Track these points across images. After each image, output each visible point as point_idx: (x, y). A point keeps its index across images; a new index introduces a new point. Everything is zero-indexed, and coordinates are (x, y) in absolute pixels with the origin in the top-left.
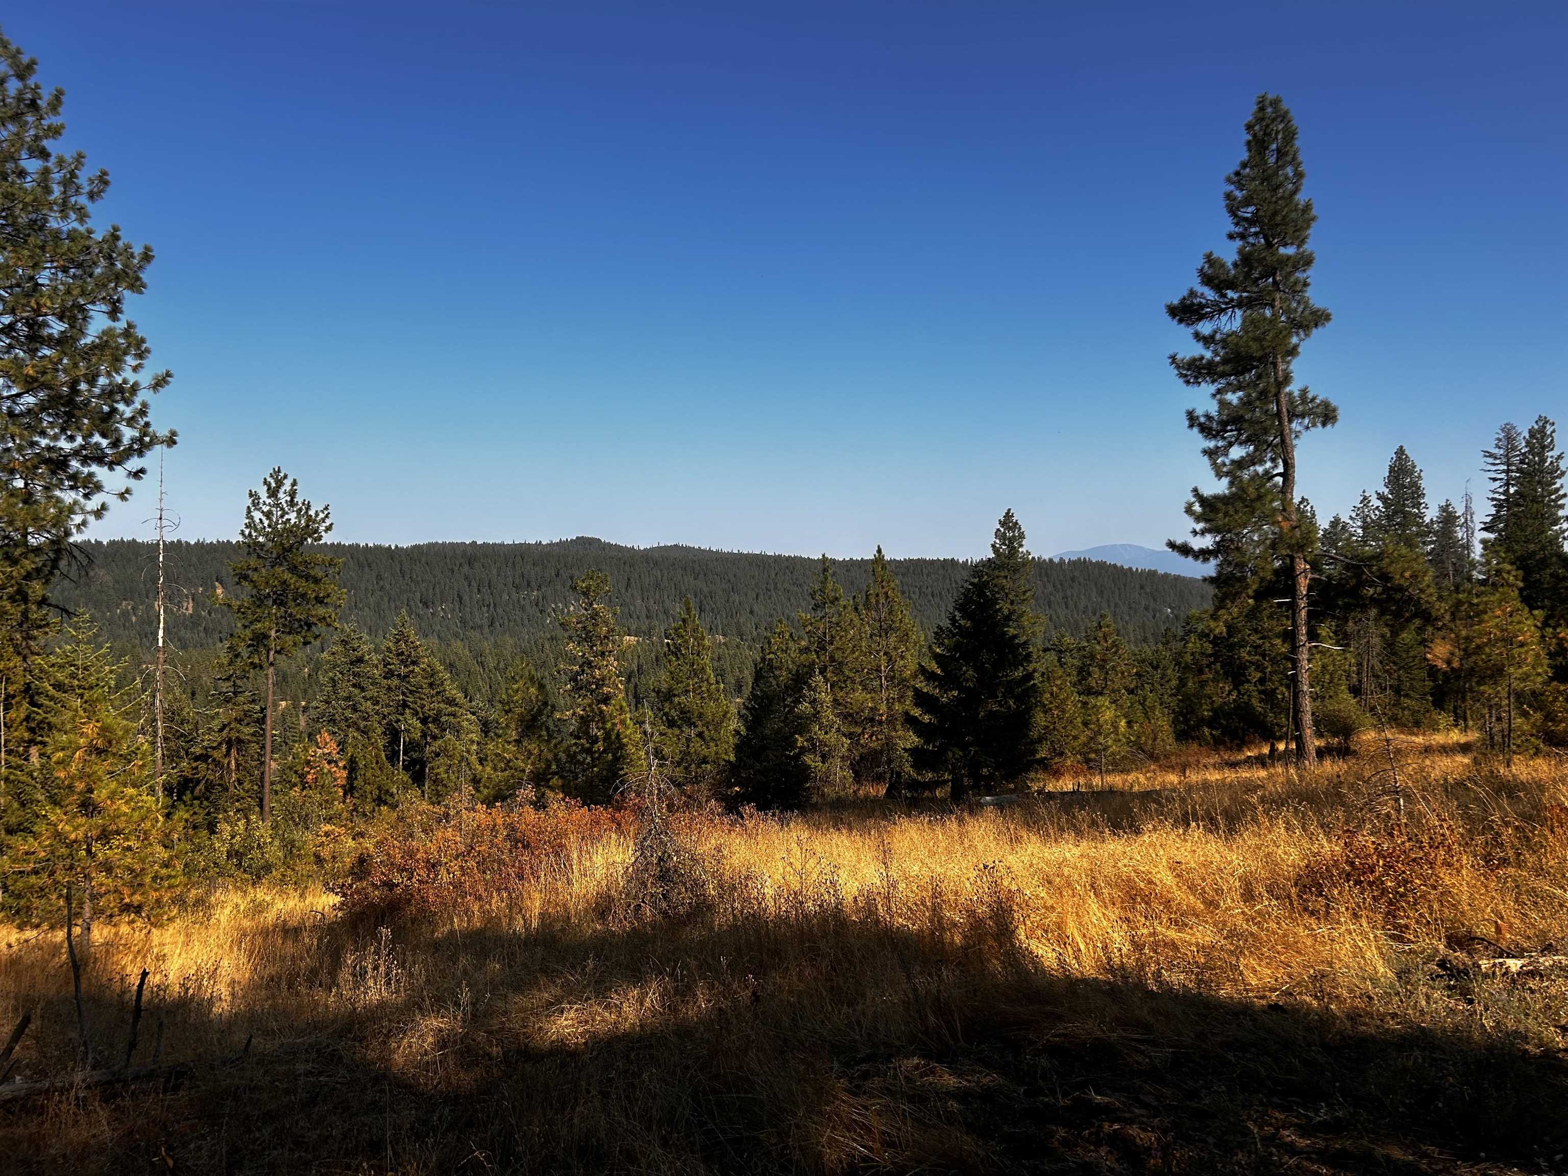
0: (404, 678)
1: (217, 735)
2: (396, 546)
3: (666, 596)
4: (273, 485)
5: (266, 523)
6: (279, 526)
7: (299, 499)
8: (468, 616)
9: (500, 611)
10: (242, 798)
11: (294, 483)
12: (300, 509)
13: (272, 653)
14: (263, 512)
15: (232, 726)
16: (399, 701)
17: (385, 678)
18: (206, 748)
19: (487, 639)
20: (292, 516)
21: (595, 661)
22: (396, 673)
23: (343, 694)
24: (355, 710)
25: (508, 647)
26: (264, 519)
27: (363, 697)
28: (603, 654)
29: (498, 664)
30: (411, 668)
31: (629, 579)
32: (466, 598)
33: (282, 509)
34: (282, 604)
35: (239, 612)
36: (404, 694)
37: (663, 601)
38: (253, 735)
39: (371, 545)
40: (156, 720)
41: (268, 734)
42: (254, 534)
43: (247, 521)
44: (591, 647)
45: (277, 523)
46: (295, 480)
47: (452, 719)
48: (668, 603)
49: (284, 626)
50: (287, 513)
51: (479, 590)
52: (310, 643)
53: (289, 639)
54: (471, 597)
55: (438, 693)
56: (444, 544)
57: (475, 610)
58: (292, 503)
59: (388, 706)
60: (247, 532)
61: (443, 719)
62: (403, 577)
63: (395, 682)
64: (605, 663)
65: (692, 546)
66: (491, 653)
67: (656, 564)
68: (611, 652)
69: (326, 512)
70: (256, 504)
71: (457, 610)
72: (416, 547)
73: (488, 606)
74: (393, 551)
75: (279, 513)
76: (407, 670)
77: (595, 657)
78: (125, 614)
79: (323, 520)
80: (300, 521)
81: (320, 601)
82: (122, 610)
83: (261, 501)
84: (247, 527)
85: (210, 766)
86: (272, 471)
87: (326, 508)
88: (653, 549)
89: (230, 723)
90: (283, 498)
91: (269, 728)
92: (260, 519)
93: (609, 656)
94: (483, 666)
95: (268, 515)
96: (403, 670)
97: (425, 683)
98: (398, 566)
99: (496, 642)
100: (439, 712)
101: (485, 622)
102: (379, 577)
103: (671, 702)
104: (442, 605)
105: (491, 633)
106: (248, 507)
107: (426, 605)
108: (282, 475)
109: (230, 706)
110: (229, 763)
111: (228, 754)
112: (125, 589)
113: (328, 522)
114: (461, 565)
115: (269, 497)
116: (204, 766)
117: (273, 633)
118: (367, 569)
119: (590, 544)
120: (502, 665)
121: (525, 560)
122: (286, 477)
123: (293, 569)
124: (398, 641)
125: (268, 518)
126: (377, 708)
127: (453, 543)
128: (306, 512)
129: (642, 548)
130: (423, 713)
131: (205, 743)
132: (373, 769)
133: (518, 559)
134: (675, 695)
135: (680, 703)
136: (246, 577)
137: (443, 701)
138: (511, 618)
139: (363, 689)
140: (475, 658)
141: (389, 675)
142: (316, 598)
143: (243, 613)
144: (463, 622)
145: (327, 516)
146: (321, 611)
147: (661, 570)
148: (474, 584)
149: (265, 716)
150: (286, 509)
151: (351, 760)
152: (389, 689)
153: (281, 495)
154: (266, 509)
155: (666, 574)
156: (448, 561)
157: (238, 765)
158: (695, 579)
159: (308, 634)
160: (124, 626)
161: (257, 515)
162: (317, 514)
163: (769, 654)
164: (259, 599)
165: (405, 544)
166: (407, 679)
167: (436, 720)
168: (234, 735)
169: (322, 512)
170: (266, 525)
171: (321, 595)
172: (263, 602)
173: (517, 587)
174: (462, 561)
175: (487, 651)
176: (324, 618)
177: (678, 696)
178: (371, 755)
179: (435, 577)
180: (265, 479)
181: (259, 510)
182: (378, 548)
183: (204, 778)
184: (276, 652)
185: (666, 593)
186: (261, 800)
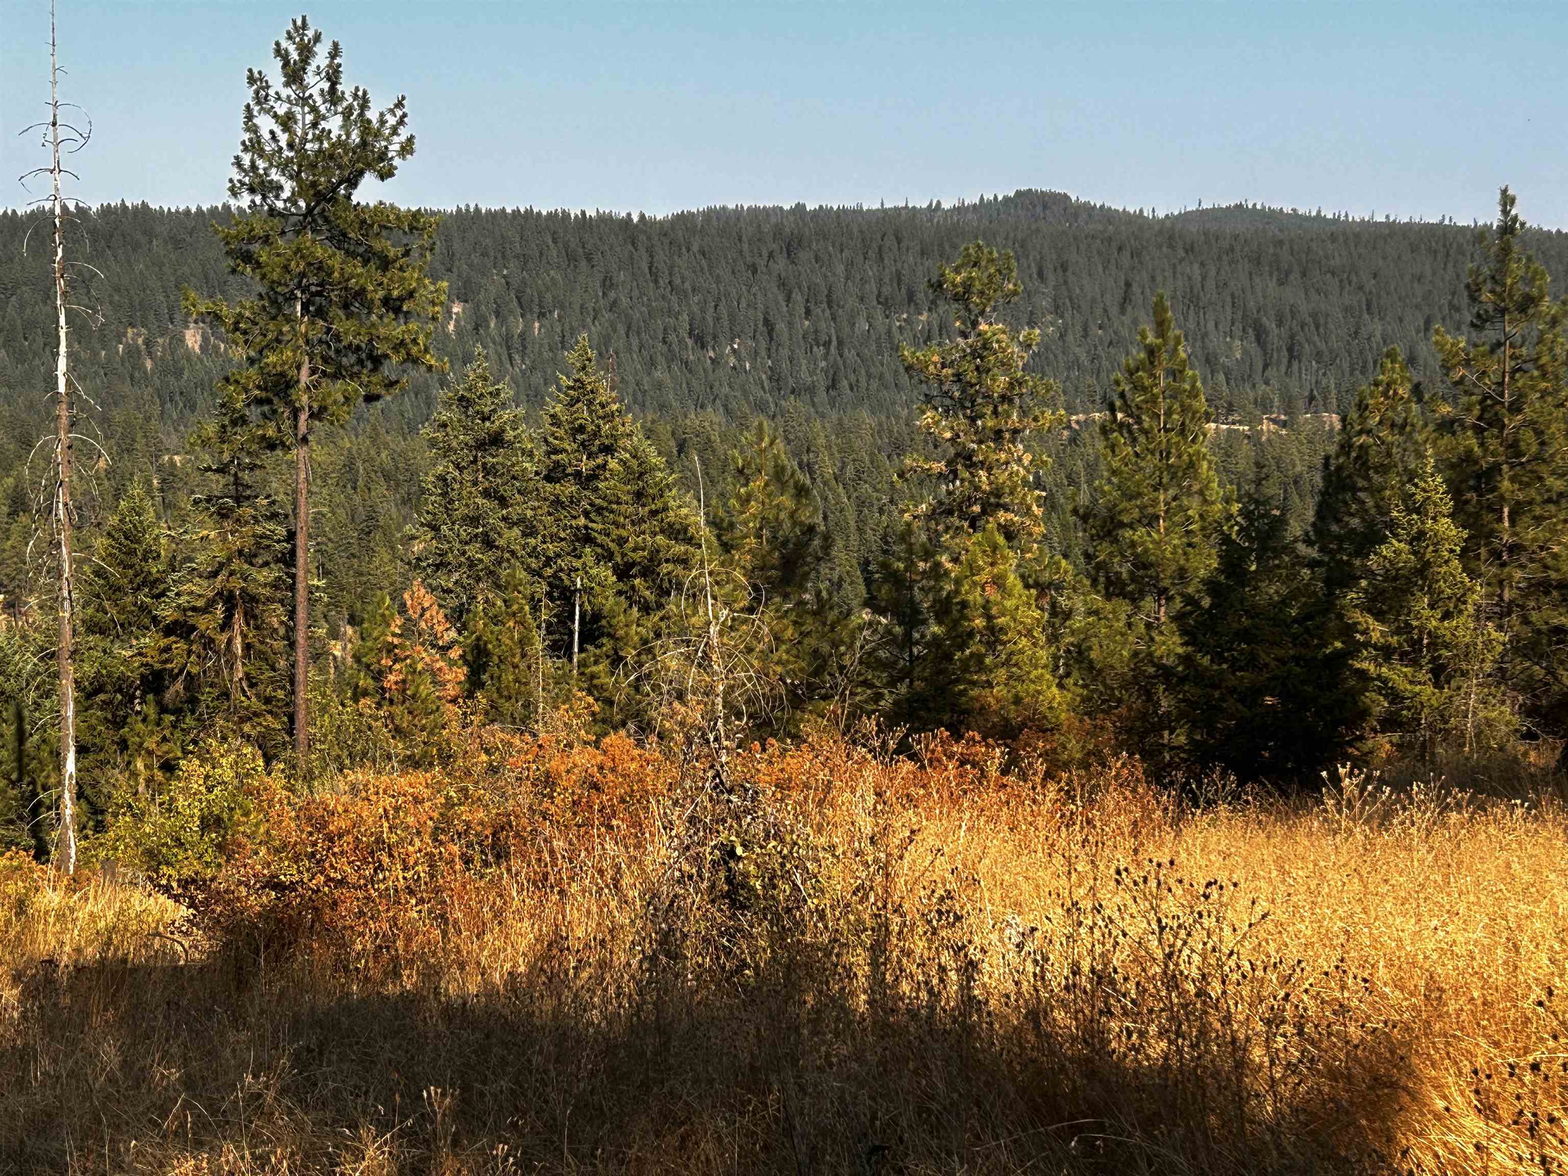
0: (587, 480)
1: (205, 583)
2: (642, 216)
3: (1211, 325)
4: (294, 56)
5: (283, 138)
6: (308, 146)
7: (345, 87)
8: (785, 365)
9: (850, 355)
10: (256, 714)
11: (335, 52)
12: (350, 108)
13: (303, 417)
14: (275, 116)
15: (233, 567)
16: (578, 528)
17: (549, 479)
18: (185, 610)
19: (823, 416)
20: (334, 124)
21: (981, 452)
22: (569, 470)
23: (461, 511)
24: (489, 544)
25: (866, 433)
26: (278, 130)
27: (504, 519)
28: (998, 435)
29: (842, 469)
30: (600, 461)
31: (1128, 285)
32: (781, 326)
33: (314, 109)
34: (321, 313)
35: (236, 329)
36: (586, 514)
37: (1205, 335)
38: (275, 586)
39: (591, 213)
40: (58, 545)
41: (300, 586)
42: (261, 164)
43: (246, 136)
44: (973, 420)
45: (304, 140)
46: (336, 45)
47: (679, 570)
48: (1215, 341)
49: (326, 360)
50: (324, 118)
51: (808, 312)
52: (377, 398)
53: (336, 390)
54: (790, 324)
55: (654, 513)
56: (738, 211)
57: (800, 353)
58: (333, 96)
59: (554, 538)
60: (246, 160)
61: (666, 568)
62: (656, 282)
63: (570, 488)
64: (1003, 456)
65: (1276, 206)
66: (829, 447)
67: (1190, 249)
68: (1015, 432)
69: (399, 113)
70: (261, 100)
71: (763, 353)
72: (683, 219)
73: (827, 344)
74: (636, 226)
75: (309, 118)
76: (592, 464)
77: (980, 442)
78: (132, 352)
79: (395, 131)
80: (348, 135)
81: (393, 306)
82: (127, 346)
83: (271, 92)
84: (246, 149)
85: (194, 648)
86: (290, 27)
87: (400, 104)
88: (1186, 217)
89: (229, 560)
90: (316, 85)
91: (301, 573)
92: (272, 132)
93: (1013, 441)
94: (811, 473)
95: (287, 122)
96: (585, 465)
97: (625, 491)
98: (645, 256)
99: (840, 424)
100: (655, 556)
101: (821, 382)
102: (608, 283)
103: (1116, 541)
104: (732, 341)
105: (832, 403)
106: (248, 106)
107: (701, 342)
108: (310, 33)
109: (228, 525)
110: (230, 641)
111: (226, 625)
112: (132, 305)
113: (404, 134)
114: (771, 255)
115: (287, 84)
116: (182, 645)
117: (304, 377)
118: (583, 263)
119: (1045, 207)
120: (850, 471)
121: (904, 245)
122: (317, 38)
123: (339, 239)
124: (573, 402)
125: (286, 128)
126: (532, 541)
127: (757, 209)
128: (361, 114)
129: (1161, 214)
130: (624, 555)
131: (182, 600)
132: (516, 666)
133: (890, 241)
134: (1122, 525)
135: (1133, 544)
136: (247, 257)
137: (662, 531)
138: (873, 370)
139: (503, 502)
140: (796, 454)
141: (554, 475)
142: (386, 301)
143: (245, 333)
144: (776, 378)
145: (401, 122)
146: (398, 330)
147: (1202, 264)
148: (798, 297)
149: (294, 547)
150: (322, 109)
151: (477, 647)
152: (557, 503)
153: (310, 78)
154: (281, 109)
155: (1213, 273)
156: (746, 247)
157: (247, 647)
158: (1281, 283)
159: (374, 379)
160: (132, 378)
161: (265, 124)
162: (383, 122)
163: (1360, 433)
164: (274, 302)
165: (660, 212)
166: (592, 485)
167: (648, 572)
168: (237, 584)
169: (392, 111)
170: (283, 144)
171: (395, 293)
172: (280, 309)
173: (886, 303)
174: (775, 246)
175: (822, 441)
176: (402, 343)
177: (1131, 526)
178: (512, 638)
179: (718, 280)
180: (278, 44)
181: (268, 112)
182: (605, 220)
183: (181, 671)
184: (312, 416)
185: (1210, 316)
186: (292, 718)
